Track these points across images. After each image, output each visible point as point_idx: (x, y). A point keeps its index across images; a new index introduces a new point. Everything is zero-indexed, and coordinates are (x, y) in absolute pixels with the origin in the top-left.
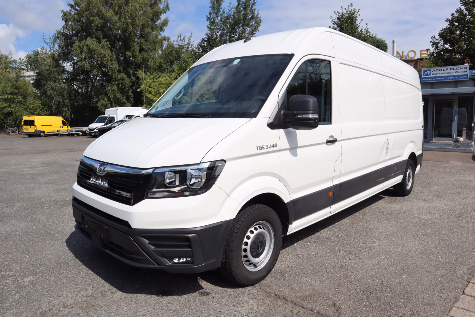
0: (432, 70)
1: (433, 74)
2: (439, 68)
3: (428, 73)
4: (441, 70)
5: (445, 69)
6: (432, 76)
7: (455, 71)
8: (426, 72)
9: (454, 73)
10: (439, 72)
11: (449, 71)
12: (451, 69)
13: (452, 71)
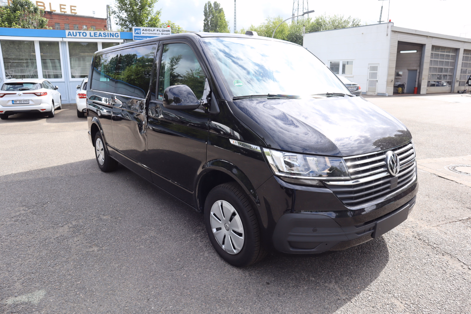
0: (142, 30)
1: (143, 33)
2: (148, 28)
3: (139, 32)
4: (149, 30)
5: (153, 30)
6: (142, 35)
7: (160, 33)
8: (137, 31)
9: (160, 34)
10: (148, 32)
11: (156, 32)
12: (157, 31)
13: (159, 31)
